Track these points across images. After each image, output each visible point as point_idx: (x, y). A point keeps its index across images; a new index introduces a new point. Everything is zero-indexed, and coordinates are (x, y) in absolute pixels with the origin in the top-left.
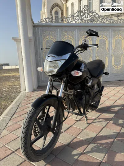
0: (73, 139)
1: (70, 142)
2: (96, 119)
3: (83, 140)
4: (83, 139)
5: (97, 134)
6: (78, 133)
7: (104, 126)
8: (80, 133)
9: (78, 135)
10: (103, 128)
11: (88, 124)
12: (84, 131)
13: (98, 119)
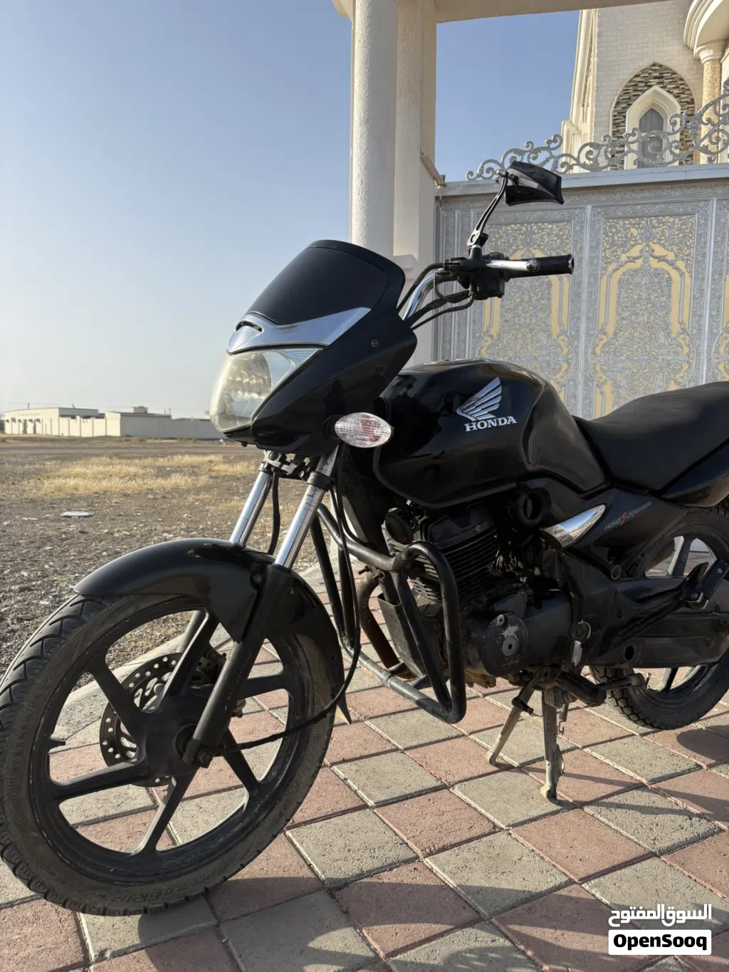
0: (391, 867)
1: (361, 875)
2: (639, 786)
3: (445, 887)
4: (452, 883)
5: (571, 882)
6: (452, 839)
7: (664, 844)
8: (459, 844)
9: (443, 849)
10: (651, 855)
11: (559, 803)
12: (500, 838)
13: (656, 791)
